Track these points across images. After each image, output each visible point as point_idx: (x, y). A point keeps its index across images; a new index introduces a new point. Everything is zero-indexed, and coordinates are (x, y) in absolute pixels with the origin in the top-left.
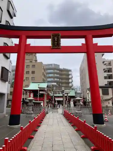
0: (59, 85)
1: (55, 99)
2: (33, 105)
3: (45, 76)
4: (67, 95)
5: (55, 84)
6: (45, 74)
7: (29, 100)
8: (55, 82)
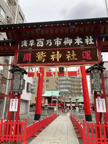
0: (71, 92)
1: (66, 105)
2: (47, 109)
3: (57, 84)
4: (77, 101)
5: (67, 90)
6: (58, 82)
7: (45, 105)
8: (67, 88)
